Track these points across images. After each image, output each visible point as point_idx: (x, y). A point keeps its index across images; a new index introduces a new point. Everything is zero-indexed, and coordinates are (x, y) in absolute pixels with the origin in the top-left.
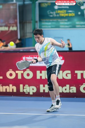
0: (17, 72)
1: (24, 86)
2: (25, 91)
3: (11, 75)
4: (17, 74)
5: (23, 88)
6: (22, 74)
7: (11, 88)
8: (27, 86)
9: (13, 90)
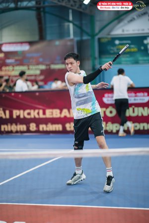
1: (107, 123)
2: (108, 128)
5: (106, 126)
6: (105, 112)
8: (110, 124)
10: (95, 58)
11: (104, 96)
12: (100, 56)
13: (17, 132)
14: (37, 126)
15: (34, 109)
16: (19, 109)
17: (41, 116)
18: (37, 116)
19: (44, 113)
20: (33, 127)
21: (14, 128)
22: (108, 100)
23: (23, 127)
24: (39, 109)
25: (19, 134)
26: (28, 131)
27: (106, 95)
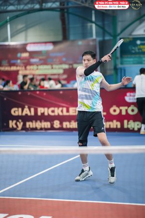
0: (121, 108)
1: (128, 121)
2: (129, 126)
3: (115, 111)
4: (121, 111)
5: (128, 124)
6: (126, 110)
7: (115, 124)
8: (131, 122)
9: (117, 126)
10: (117, 58)
11: (126, 95)
12: (121, 56)
13: (41, 129)
14: (61, 123)
15: (58, 107)
16: (44, 106)
17: (65, 113)
18: (61, 114)
19: (68, 111)
20: (57, 124)
21: (38, 125)
22: (130, 99)
23: (47, 125)
24: (63, 107)
25: (43, 131)
26: (52, 128)
27: (128, 94)
